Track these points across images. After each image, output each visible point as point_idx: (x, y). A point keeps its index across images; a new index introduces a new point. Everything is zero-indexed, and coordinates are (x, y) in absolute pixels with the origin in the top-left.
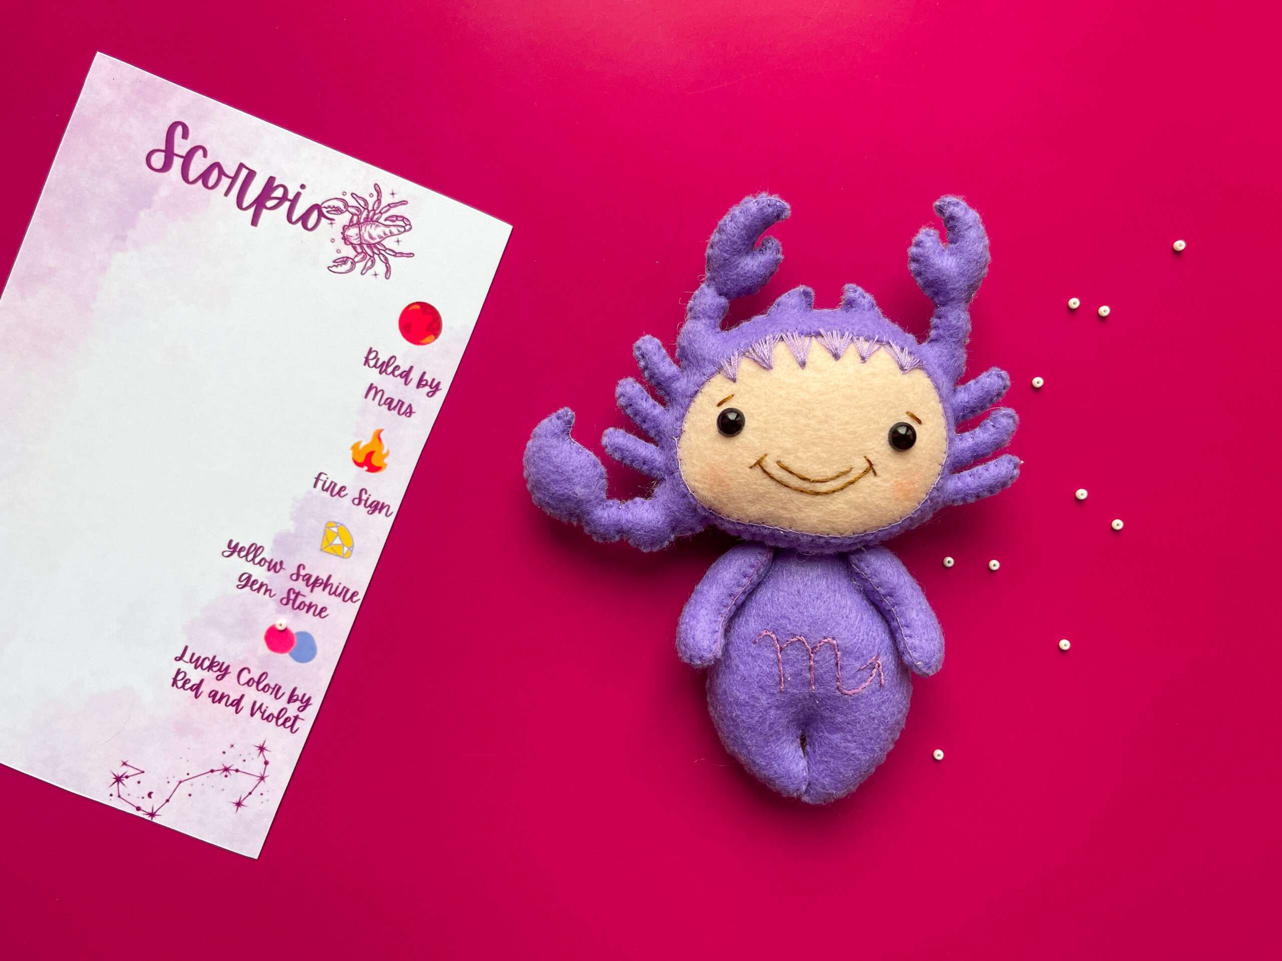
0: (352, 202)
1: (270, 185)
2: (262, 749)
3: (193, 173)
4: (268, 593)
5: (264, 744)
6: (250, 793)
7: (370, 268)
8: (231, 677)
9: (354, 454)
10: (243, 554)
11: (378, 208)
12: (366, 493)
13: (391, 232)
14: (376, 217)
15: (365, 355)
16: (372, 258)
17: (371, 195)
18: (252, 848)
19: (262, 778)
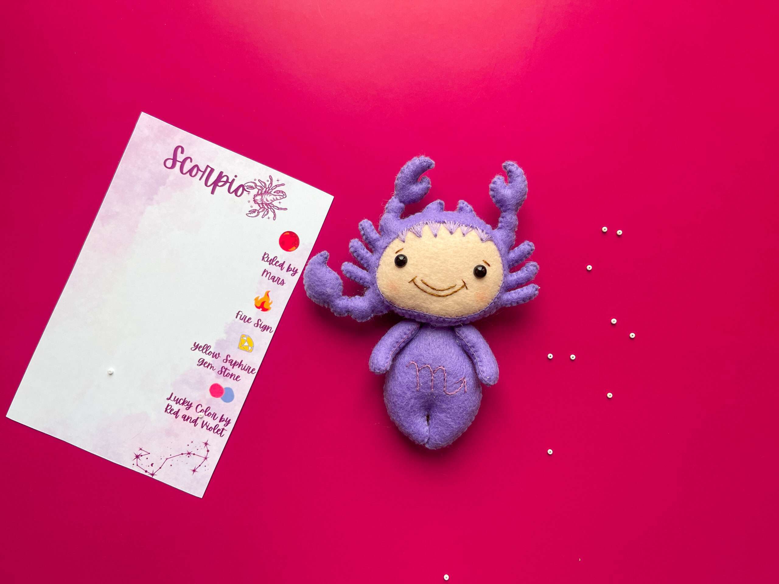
0: (258, 184)
1: (221, 175)
2: (206, 444)
3: (185, 170)
4: (212, 368)
5: (207, 442)
6: (200, 466)
7: (266, 215)
8: (193, 409)
9: (255, 302)
10: (201, 349)
11: (271, 187)
12: (261, 321)
13: (276, 198)
14: (269, 191)
15: (263, 255)
16: (267, 210)
17: (268, 181)
18: (199, 493)
19: (206, 458)
